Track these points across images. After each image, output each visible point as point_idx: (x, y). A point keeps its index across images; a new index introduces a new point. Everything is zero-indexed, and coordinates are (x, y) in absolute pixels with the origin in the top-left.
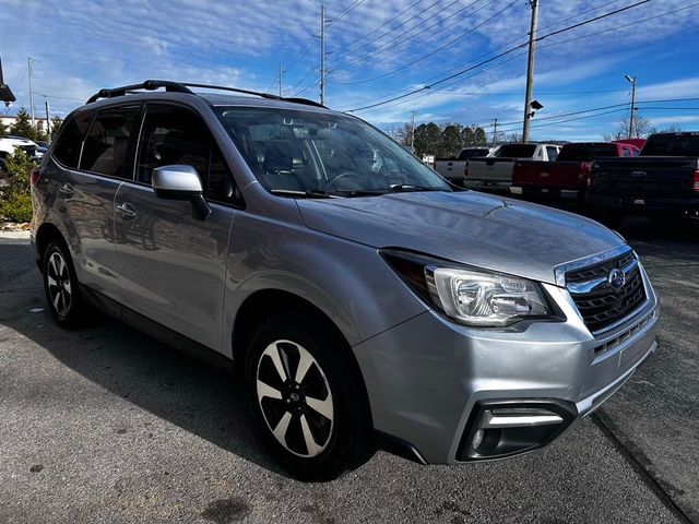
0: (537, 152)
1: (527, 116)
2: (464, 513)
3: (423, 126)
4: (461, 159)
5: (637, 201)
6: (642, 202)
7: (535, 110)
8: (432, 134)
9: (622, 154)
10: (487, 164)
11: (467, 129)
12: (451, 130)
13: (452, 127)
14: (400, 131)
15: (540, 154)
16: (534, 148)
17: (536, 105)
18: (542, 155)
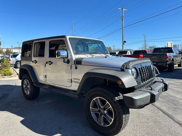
6: (155, 63)
9: (148, 53)
16: (127, 52)
17: (125, 42)
18: (129, 53)
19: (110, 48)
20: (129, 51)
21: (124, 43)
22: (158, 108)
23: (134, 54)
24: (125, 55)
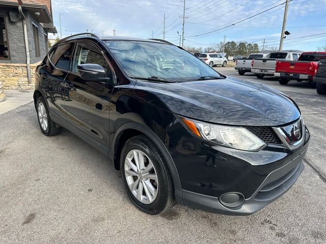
1: (283, 38)
3: (229, 42)
4: (250, 59)
7: (286, 35)
8: (233, 46)
10: (263, 61)
11: (250, 44)
12: (242, 45)
13: (243, 43)
14: (218, 45)
15: (289, 57)
16: (286, 54)
17: (287, 33)
18: (290, 58)
19: (256, 45)
20: (291, 53)
21: (285, 35)
22: (314, 168)
23: (300, 59)
24: (279, 61)
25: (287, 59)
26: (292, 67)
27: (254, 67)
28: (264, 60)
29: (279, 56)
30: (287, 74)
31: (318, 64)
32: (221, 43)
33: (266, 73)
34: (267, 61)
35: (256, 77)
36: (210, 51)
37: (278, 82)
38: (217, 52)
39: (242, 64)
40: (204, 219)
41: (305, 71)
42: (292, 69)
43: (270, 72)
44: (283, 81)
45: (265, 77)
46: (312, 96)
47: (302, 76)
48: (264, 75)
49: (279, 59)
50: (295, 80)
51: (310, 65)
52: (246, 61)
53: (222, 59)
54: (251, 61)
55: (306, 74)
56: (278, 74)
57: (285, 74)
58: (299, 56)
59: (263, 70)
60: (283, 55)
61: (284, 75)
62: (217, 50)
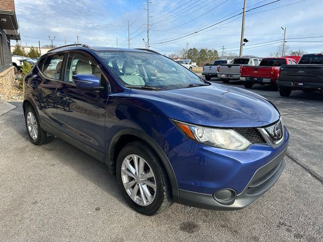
0: (250, 62)
1: (242, 45)
2: (289, 226)
3: (191, 49)
4: (215, 65)
5: (300, 84)
6: (302, 84)
8: (195, 53)
9: (289, 63)
11: (210, 51)
12: (203, 51)
14: (181, 51)
16: (248, 60)
17: (246, 41)
18: (252, 63)
19: (216, 52)
20: (253, 59)
21: (244, 43)
22: (303, 167)
23: (261, 64)
24: (244, 66)
25: (249, 64)
26: (256, 72)
27: (220, 73)
28: (230, 66)
29: (241, 61)
30: (252, 78)
31: (280, 69)
32: (184, 50)
33: (231, 78)
34: (232, 67)
35: (222, 82)
36: (174, 57)
37: (243, 86)
38: (180, 59)
39: (208, 70)
40: (224, 229)
41: (267, 75)
42: (255, 74)
43: (235, 77)
44: (248, 85)
45: (230, 81)
46: (277, 98)
47: (265, 80)
48: (229, 79)
49: (243, 65)
50: (258, 83)
51: (271, 69)
52: (212, 66)
53: (188, 65)
54: (216, 67)
55: (268, 78)
56: (243, 79)
57: (250, 78)
58: (259, 62)
59: (229, 75)
60: (245, 61)
61: (248, 79)
62: (180, 57)
